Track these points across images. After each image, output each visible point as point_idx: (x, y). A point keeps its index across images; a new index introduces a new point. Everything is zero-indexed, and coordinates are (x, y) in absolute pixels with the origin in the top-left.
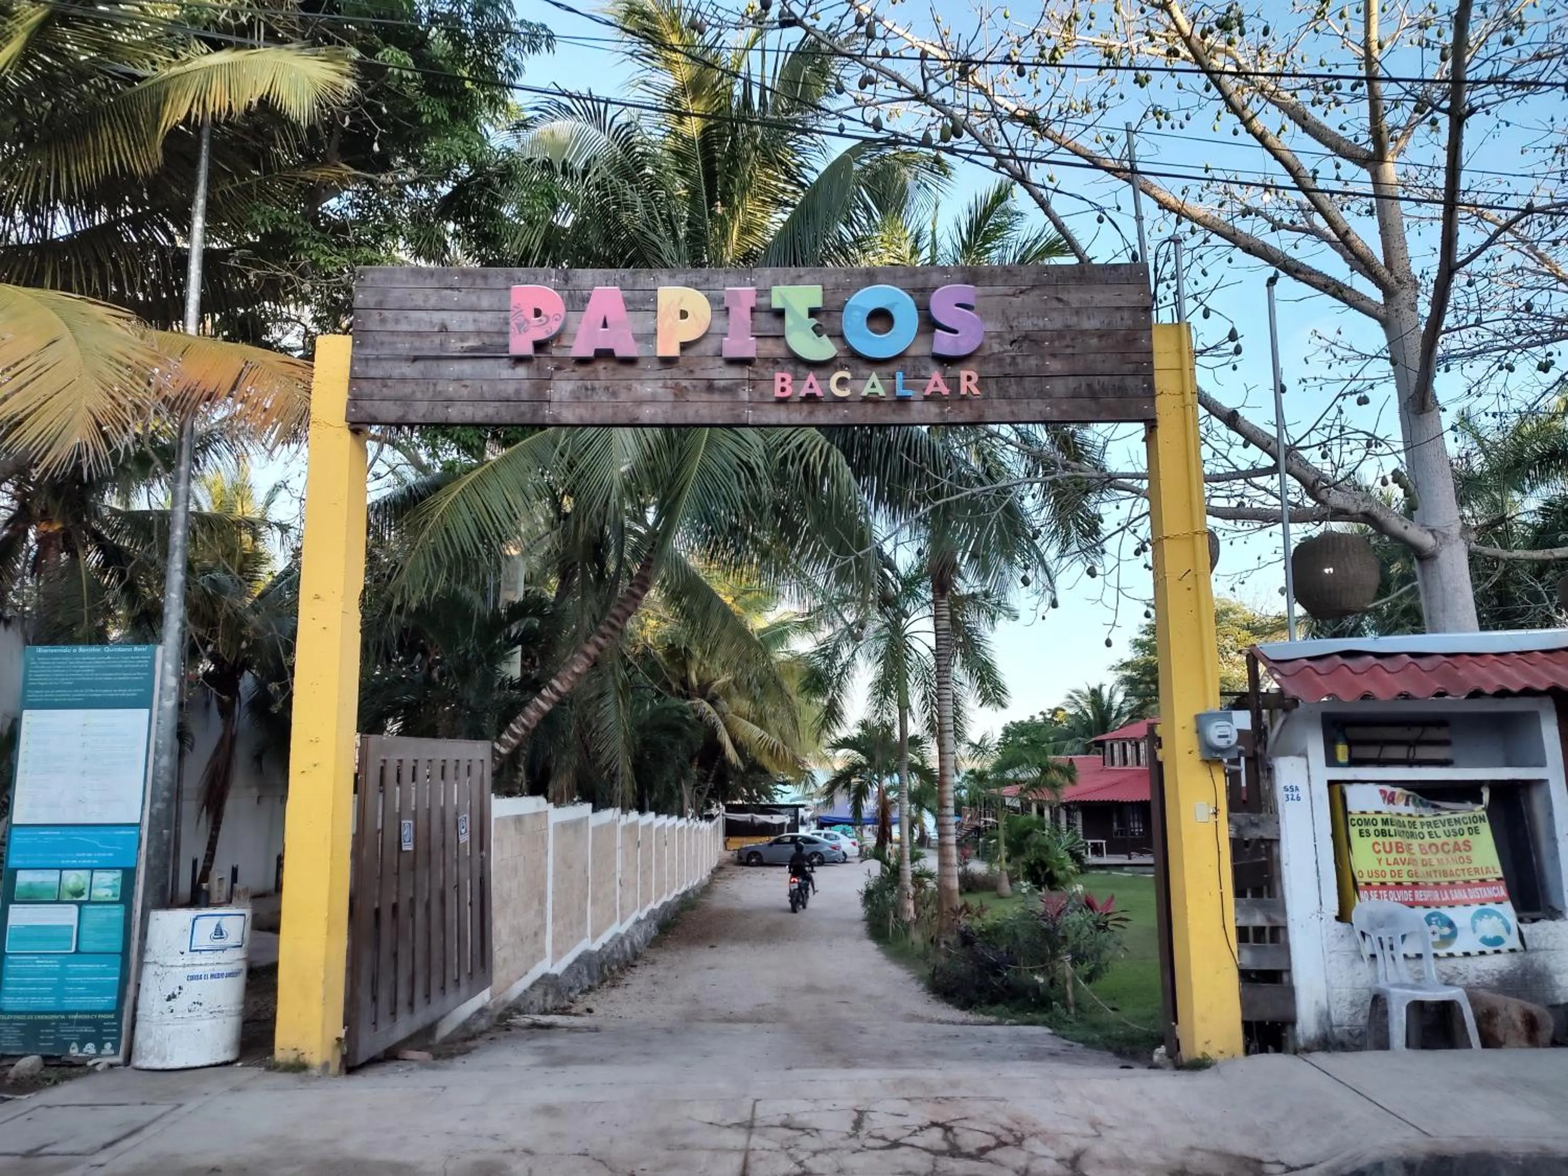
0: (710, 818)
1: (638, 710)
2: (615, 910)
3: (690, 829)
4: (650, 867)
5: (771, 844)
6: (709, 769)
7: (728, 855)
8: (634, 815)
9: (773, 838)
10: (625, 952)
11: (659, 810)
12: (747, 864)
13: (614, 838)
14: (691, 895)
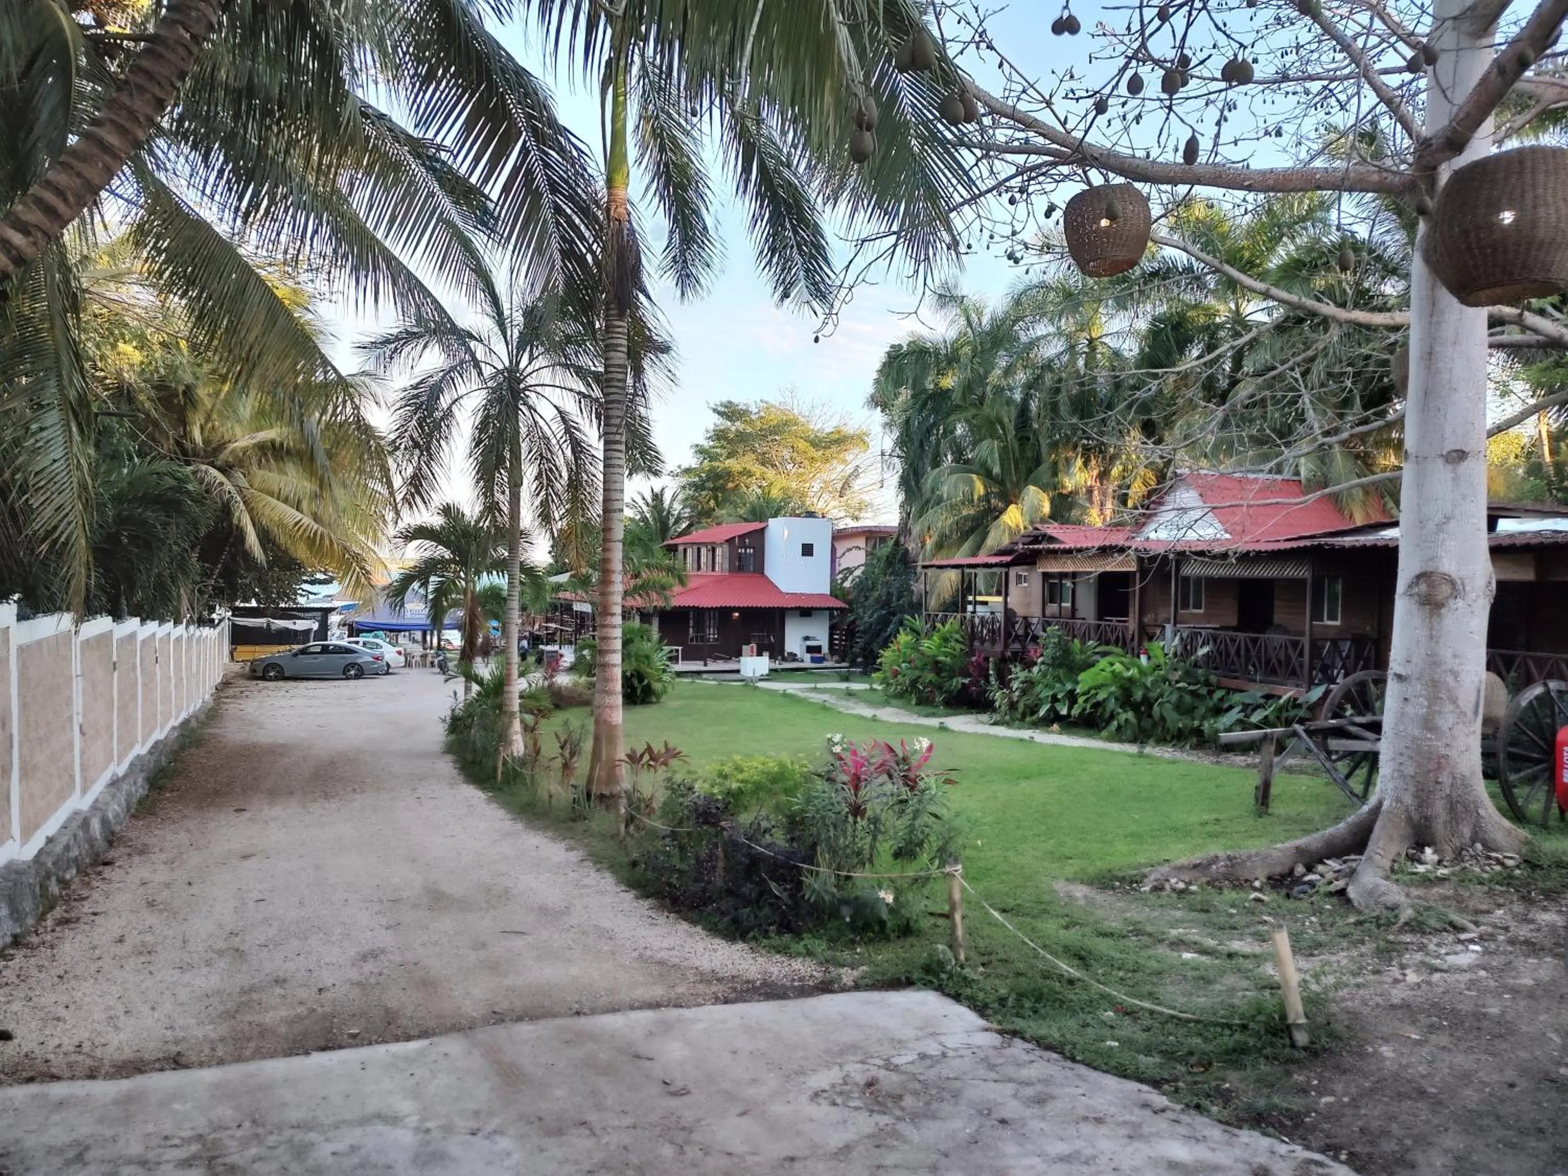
0: (211, 623)
1: (108, 473)
2: (72, 777)
3: (190, 639)
4: (134, 697)
5: (295, 655)
6: (214, 564)
7: (236, 667)
8: (102, 624)
9: (297, 647)
10: (91, 841)
11: (146, 613)
12: (264, 678)
13: (67, 660)
14: (194, 724)
